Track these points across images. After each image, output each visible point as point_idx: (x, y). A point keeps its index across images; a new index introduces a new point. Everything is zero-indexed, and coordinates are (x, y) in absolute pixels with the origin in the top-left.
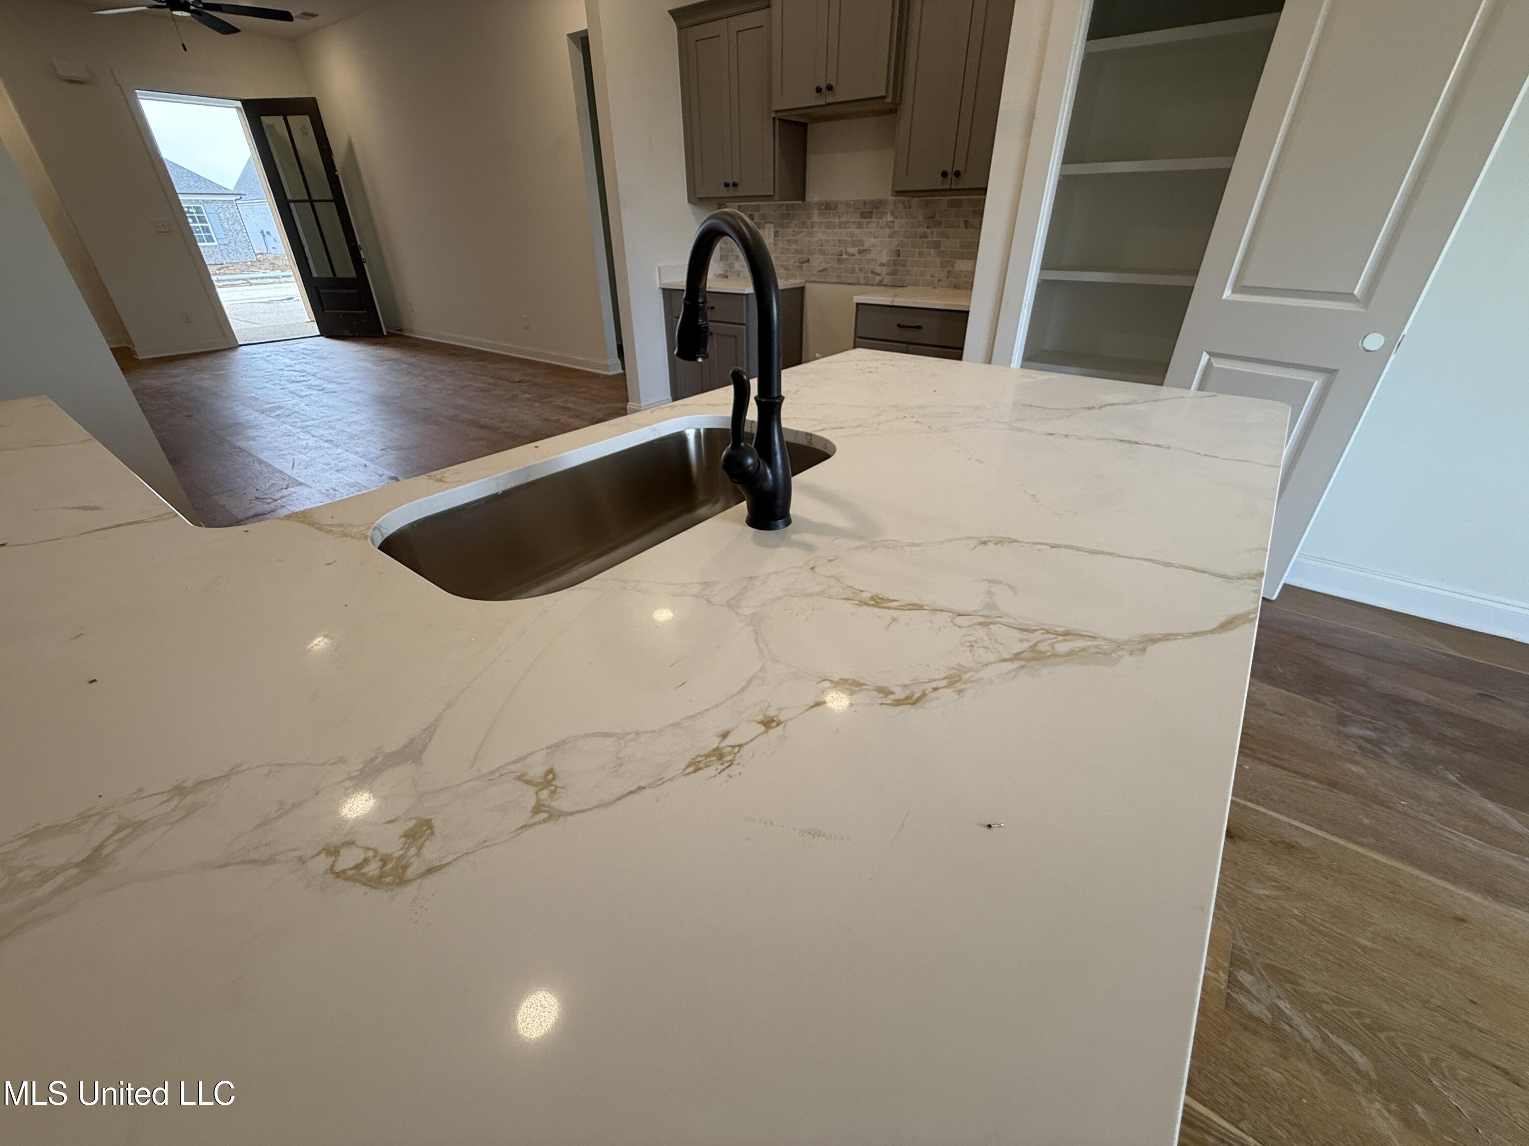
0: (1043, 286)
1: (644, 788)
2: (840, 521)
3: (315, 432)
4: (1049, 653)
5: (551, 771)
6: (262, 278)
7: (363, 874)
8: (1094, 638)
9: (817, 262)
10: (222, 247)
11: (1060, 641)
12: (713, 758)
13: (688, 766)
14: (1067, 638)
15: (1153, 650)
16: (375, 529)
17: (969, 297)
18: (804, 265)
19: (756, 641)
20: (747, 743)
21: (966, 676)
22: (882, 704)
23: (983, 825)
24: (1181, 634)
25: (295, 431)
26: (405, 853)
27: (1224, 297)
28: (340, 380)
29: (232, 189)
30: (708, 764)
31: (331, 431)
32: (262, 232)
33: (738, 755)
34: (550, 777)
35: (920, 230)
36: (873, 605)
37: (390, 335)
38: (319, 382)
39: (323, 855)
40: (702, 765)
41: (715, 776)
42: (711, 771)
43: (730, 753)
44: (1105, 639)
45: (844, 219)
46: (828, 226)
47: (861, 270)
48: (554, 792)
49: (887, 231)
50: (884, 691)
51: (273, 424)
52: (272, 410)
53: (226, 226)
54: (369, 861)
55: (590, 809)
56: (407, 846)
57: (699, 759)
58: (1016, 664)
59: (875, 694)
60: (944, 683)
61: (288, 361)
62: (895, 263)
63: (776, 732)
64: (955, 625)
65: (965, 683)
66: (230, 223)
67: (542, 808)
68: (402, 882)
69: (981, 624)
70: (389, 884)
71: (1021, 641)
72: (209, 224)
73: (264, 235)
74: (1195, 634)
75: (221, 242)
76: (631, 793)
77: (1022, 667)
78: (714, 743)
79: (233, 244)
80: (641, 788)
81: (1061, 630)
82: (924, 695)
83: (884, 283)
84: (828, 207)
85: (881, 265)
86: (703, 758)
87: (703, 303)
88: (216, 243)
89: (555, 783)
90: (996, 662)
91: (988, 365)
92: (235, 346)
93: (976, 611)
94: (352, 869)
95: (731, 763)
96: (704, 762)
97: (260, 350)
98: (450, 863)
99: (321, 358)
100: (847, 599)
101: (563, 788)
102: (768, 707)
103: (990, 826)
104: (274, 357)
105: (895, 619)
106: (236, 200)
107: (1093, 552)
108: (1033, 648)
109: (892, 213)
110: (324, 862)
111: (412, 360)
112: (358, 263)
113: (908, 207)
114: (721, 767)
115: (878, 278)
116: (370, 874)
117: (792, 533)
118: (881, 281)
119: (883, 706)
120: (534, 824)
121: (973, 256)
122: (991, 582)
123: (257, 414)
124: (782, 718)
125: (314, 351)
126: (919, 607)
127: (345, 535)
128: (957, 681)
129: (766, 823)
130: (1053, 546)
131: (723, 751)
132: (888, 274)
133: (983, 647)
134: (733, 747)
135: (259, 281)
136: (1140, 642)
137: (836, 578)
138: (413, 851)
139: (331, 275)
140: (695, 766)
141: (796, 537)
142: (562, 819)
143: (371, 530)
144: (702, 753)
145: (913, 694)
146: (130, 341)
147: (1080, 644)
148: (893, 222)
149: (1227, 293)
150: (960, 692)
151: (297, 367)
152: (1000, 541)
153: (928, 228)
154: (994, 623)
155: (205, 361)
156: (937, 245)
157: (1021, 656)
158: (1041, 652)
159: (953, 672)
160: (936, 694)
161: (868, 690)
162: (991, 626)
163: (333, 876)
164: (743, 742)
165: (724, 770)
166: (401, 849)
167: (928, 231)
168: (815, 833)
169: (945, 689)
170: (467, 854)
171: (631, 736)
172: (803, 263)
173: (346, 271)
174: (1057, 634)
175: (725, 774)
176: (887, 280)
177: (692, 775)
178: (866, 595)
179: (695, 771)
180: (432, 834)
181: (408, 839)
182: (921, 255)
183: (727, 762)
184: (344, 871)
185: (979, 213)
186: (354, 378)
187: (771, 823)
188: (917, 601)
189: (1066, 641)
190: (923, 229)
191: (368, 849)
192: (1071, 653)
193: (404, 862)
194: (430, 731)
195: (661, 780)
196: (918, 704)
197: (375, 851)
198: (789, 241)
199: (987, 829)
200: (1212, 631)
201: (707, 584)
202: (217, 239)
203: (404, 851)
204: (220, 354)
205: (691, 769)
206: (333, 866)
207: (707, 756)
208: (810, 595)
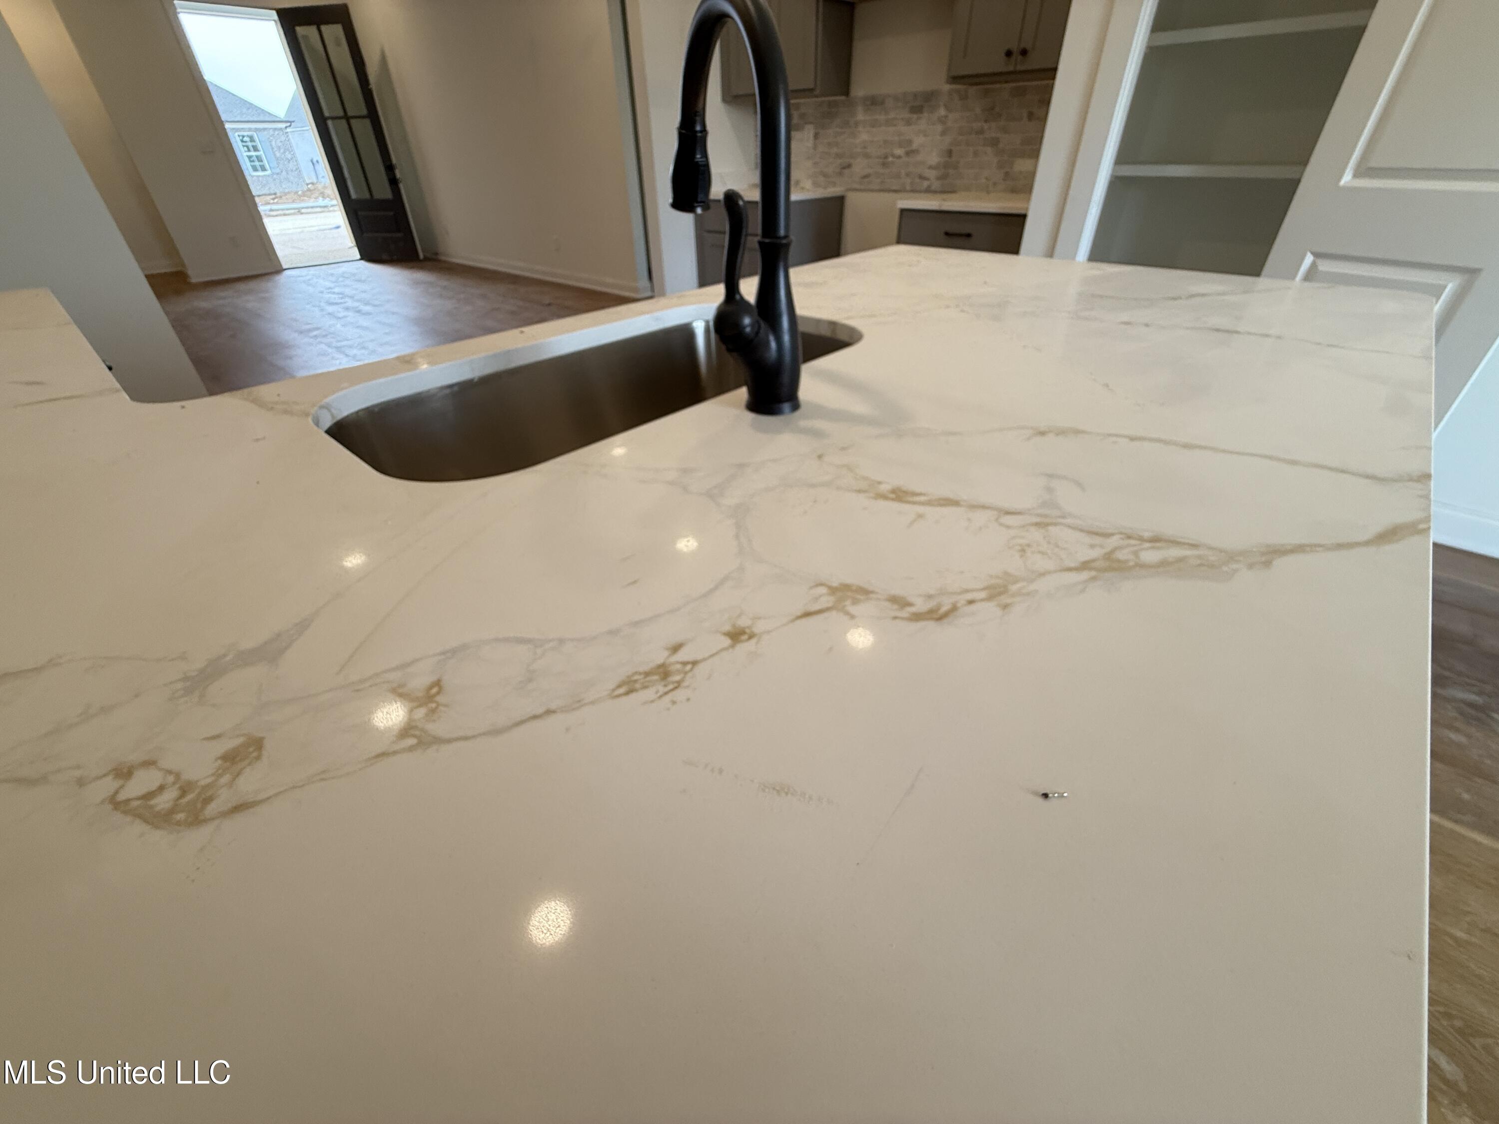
0: (1116, 184)
1: (554, 712)
2: (859, 407)
3: (348, 351)
4: (1131, 564)
5: (438, 683)
6: (312, 207)
7: (151, 807)
8: (1194, 546)
9: (860, 167)
10: (275, 176)
11: (1147, 549)
12: (656, 677)
13: (619, 686)
14: (1158, 544)
15: (1281, 563)
16: (322, 407)
17: (1028, 200)
18: (846, 171)
19: (737, 536)
20: (704, 660)
21: (1014, 588)
22: (895, 618)
23: (1035, 793)
24: (1320, 546)
25: (330, 350)
26: (216, 780)
27: (1342, 183)
28: (377, 302)
29: (282, 117)
30: (646, 684)
31: (363, 351)
32: (312, 161)
33: (690, 675)
34: (435, 690)
35: (977, 125)
36: (893, 499)
37: (426, 259)
38: (356, 304)
39: (110, 777)
40: (638, 686)
41: (652, 701)
42: (649, 694)
43: (678, 672)
44: (1211, 548)
45: (892, 115)
46: (874, 124)
47: (907, 175)
48: (433, 711)
49: (939, 128)
50: (899, 602)
51: (311, 344)
52: (310, 330)
53: (278, 155)
54: (164, 789)
55: (474, 737)
56: (220, 771)
57: (636, 677)
58: (1085, 575)
59: (887, 604)
60: (983, 595)
61: (328, 284)
62: (946, 166)
63: (745, 647)
64: (1001, 524)
65: (1013, 596)
66: (282, 151)
67: (412, 732)
68: (196, 820)
69: (1037, 524)
70: (179, 823)
71: (1092, 546)
72: (261, 153)
73: (313, 164)
74: (1340, 546)
75: (274, 171)
76: (535, 717)
77: (1094, 579)
78: (660, 657)
79: (284, 173)
80: (549, 712)
81: (1146, 535)
82: (954, 608)
83: (933, 188)
84: (874, 102)
85: (930, 167)
86: (642, 676)
87: (701, 132)
88: (268, 172)
89: (439, 699)
90: (1055, 572)
91: (1049, 260)
92: (280, 270)
93: (1029, 510)
94: (138, 798)
95: (678, 685)
96: (642, 681)
97: (304, 274)
98: (268, 798)
99: (359, 281)
100: (859, 491)
101: (446, 706)
102: (740, 616)
103: (1046, 796)
104: (315, 280)
105: (920, 516)
106: (286, 127)
107: (1187, 446)
108: (1108, 556)
109: (946, 106)
110: (109, 785)
111: (445, 283)
112: (394, 182)
113: (964, 97)
114: (662, 690)
115: (926, 184)
116: (158, 808)
117: (799, 419)
118: (929, 187)
119: (897, 621)
120: (395, 753)
121: (1035, 154)
122: (1051, 476)
123: (296, 335)
124: (756, 630)
125: (354, 275)
126: (955, 503)
127: (286, 412)
128: (1000, 594)
129: (712, 770)
130: (1132, 439)
131: (670, 669)
132: (938, 178)
133: (1040, 552)
134: (685, 664)
135: (309, 210)
136: (1263, 554)
137: (849, 468)
138: (226, 779)
139: (367, 196)
140: (629, 686)
141: (803, 423)
142: (435, 747)
143: (316, 408)
144: (641, 670)
145: (938, 607)
146: (183, 265)
147: (1174, 553)
148: (946, 117)
149: (1347, 178)
150: (1005, 607)
151: (336, 290)
152: (1061, 432)
153: (986, 121)
154: (1055, 524)
155: (252, 285)
156: (994, 142)
157: (1093, 565)
158: (1119, 561)
159: (993, 581)
160: (973, 607)
161: (879, 599)
162: (1050, 528)
163: (110, 807)
164: (699, 657)
165: (666, 693)
166: (213, 775)
167: (986, 126)
168: (782, 790)
169: (983, 603)
170: (294, 787)
171: (551, 644)
172: (844, 168)
173: (383, 192)
174: (1141, 539)
175: (667, 698)
176: (936, 185)
177: (625, 698)
178: (885, 488)
179: (627, 693)
180: (258, 758)
181: (226, 762)
182: (976, 154)
183: (673, 683)
184: (128, 801)
185: (1046, 102)
186: (388, 301)
187: (721, 771)
188: (951, 496)
189: (1153, 548)
190: (980, 124)
191: (170, 772)
192: (1163, 564)
193: (209, 794)
194: (303, 626)
195: (579, 701)
196: (945, 621)
197: (178, 776)
198: (829, 144)
199: (1041, 800)
200: (1367, 543)
201: (685, 471)
202: (270, 168)
203: (213, 778)
204: (267, 277)
205: (621, 691)
206: (117, 792)
207: (647, 674)
208: (813, 486)
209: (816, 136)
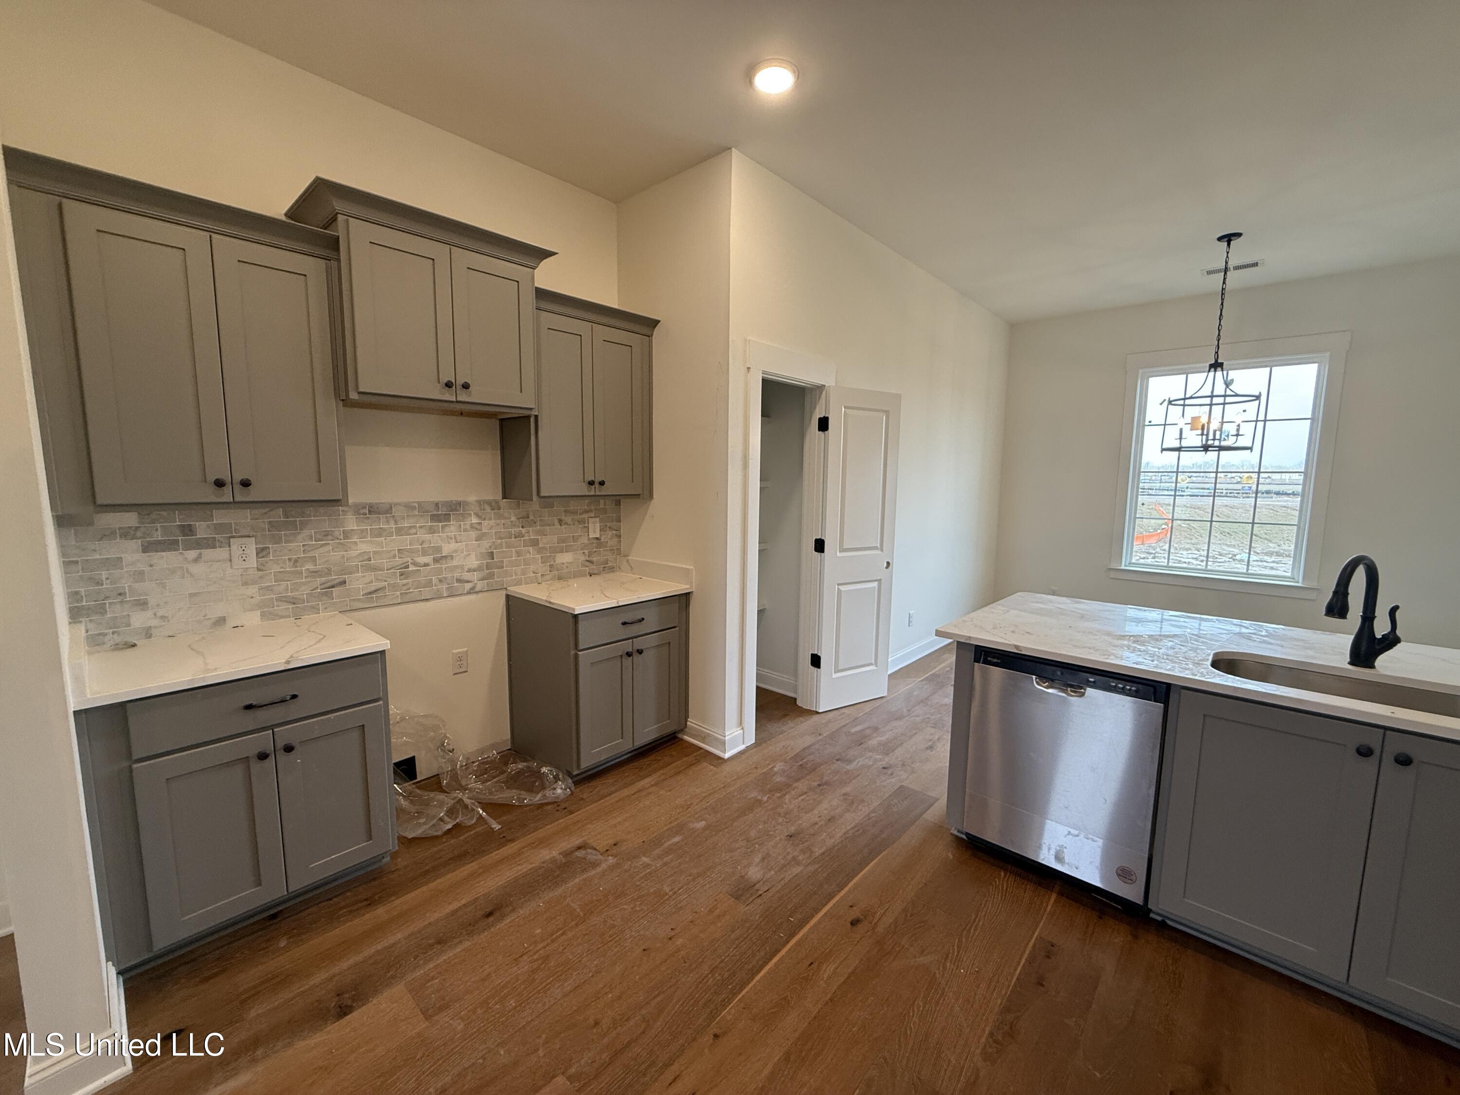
9: (360, 582)
18: (335, 591)
35: (514, 530)
45: (405, 524)
46: (377, 533)
47: (440, 581)
49: (473, 534)
62: (489, 567)
84: (375, 511)
85: (469, 571)
109: (477, 515)
148: (480, 524)
153: (522, 527)
167: (524, 531)
172: (332, 587)
182: (518, 554)
190: (517, 529)
209: (261, 552)
